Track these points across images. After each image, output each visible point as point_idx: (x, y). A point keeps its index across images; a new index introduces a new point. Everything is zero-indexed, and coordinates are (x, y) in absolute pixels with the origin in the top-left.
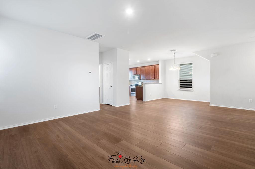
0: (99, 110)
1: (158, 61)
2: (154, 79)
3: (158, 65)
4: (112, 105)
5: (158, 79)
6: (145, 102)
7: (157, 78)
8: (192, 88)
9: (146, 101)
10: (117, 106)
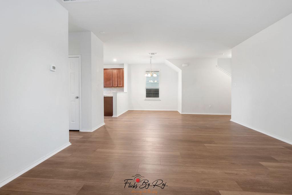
0: (69, 144)
1: (123, 64)
2: (117, 87)
3: (122, 69)
4: (79, 131)
5: (123, 86)
6: (116, 118)
7: (121, 86)
8: (158, 97)
9: (117, 116)
10: (92, 131)
